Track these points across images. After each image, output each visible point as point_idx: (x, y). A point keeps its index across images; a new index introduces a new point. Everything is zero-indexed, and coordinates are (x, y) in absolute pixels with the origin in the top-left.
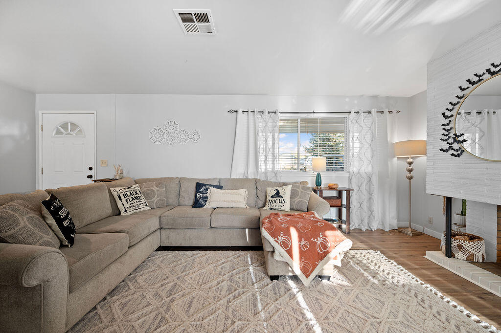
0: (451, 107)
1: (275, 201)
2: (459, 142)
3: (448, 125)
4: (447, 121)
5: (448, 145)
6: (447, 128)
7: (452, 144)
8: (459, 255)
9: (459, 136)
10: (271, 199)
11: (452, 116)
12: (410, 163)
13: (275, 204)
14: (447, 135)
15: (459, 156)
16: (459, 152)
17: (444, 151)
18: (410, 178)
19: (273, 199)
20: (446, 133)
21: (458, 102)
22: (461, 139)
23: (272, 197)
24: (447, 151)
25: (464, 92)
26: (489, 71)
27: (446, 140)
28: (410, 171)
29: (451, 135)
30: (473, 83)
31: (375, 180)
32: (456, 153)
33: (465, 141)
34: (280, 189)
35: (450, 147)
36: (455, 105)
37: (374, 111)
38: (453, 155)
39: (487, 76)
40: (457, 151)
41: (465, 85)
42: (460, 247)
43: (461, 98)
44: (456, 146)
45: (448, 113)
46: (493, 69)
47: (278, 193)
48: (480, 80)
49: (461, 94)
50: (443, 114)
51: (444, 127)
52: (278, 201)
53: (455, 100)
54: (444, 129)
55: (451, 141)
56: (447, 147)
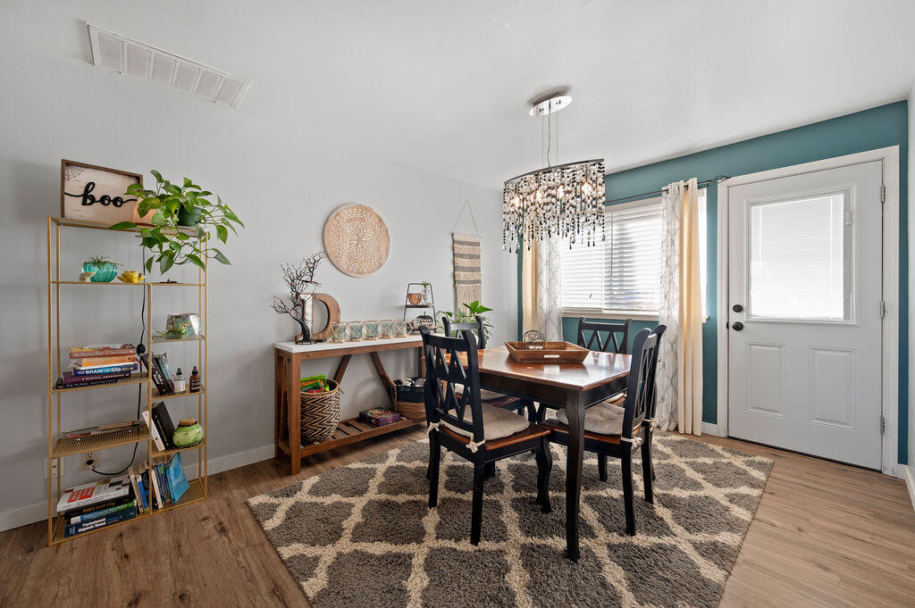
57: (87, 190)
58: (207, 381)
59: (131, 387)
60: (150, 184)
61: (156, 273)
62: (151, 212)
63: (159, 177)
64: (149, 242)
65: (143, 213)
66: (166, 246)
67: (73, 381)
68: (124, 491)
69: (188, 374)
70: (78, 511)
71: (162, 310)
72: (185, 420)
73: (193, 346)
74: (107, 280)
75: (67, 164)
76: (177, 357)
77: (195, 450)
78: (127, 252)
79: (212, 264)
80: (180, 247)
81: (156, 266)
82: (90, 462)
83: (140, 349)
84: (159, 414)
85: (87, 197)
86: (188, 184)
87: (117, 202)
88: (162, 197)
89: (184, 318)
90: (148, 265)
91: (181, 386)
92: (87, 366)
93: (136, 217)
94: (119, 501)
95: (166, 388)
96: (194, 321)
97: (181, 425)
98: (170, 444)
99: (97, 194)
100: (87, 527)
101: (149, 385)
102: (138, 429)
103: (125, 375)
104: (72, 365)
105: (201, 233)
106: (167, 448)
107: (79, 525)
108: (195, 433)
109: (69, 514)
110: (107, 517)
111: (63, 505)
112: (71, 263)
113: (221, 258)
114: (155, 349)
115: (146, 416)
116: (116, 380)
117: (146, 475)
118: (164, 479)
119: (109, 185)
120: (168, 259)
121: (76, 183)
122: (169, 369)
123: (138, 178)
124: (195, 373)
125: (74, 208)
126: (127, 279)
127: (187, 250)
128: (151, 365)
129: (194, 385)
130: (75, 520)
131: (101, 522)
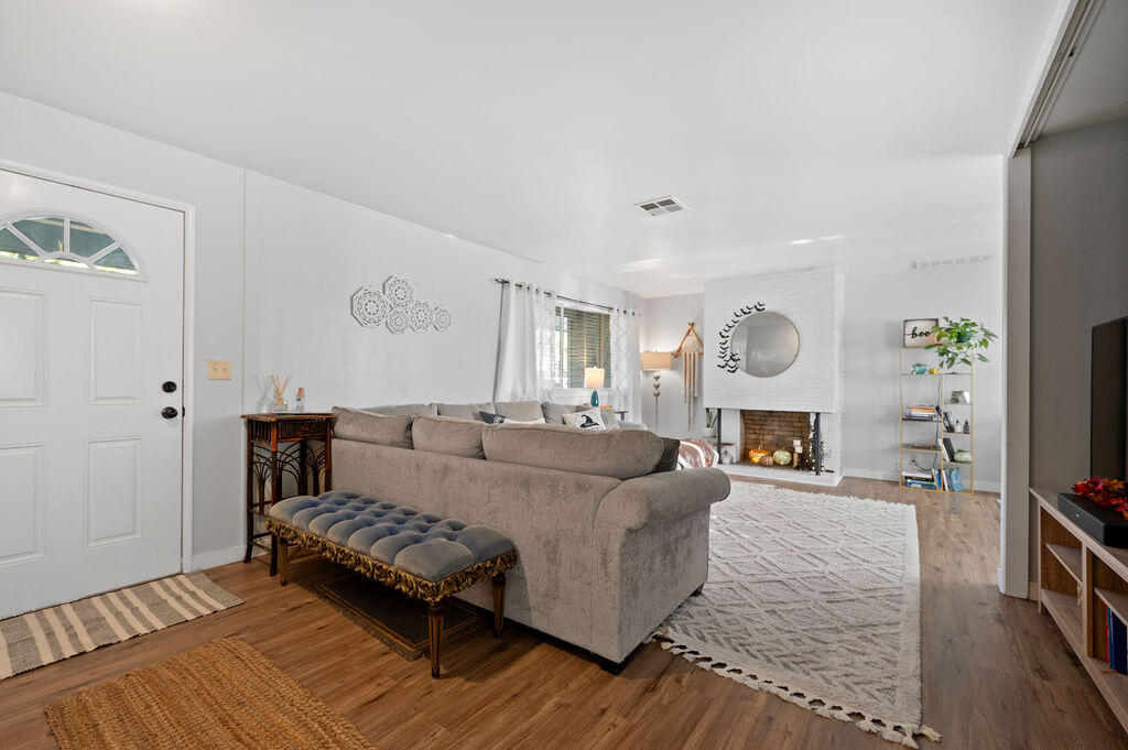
0: (727, 329)
2: (734, 360)
3: (724, 343)
4: (723, 340)
5: (725, 362)
6: (724, 346)
7: (728, 361)
8: (726, 460)
9: (734, 355)
11: (728, 336)
12: (657, 378)
14: (723, 353)
15: (733, 372)
16: (734, 369)
17: (721, 367)
18: (657, 395)
20: (723, 351)
21: (733, 326)
22: (736, 357)
24: (723, 367)
25: (738, 319)
26: (755, 306)
27: (723, 357)
28: (657, 387)
29: (728, 353)
30: (745, 313)
31: (630, 398)
32: (731, 370)
33: (739, 359)
34: (587, 413)
35: (727, 364)
36: (730, 327)
37: (630, 311)
38: (729, 371)
39: (754, 311)
40: (732, 367)
41: (739, 313)
42: (726, 452)
43: (735, 322)
44: (731, 363)
45: (724, 334)
46: (758, 307)
47: (589, 420)
48: (750, 312)
49: (736, 319)
50: (720, 333)
51: (721, 345)
53: (731, 324)
54: (721, 347)
55: (727, 358)
57: (914, 331)
58: (974, 429)
59: (934, 425)
60: (943, 324)
61: (945, 369)
62: (943, 339)
63: (947, 319)
64: (942, 354)
65: (939, 339)
66: (950, 355)
67: (909, 418)
68: (930, 476)
69: (962, 423)
70: (911, 478)
71: (949, 388)
72: (961, 449)
73: (967, 408)
74: (922, 373)
75: (906, 321)
76: (957, 414)
77: (968, 466)
78: (931, 358)
79: (976, 363)
80: (957, 355)
81: (945, 365)
82: (913, 461)
83: (938, 409)
84: (946, 442)
85: (914, 334)
86: (963, 320)
87: (927, 334)
88: (948, 330)
89: (961, 393)
90: (941, 365)
91: (959, 428)
92: (915, 413)
93: (936, 341)
94: (927, 480)
95: (950, 429)
96: (967, 395)
97: (959, 451)
98: (953, 460)
99: (918, 332)
100: (913, 485)
101: (942, 427)
102: (936, 448)
103: (930, 419)
104: (907, 411)
105: (970, 345)
106: (951, 461)
107: (911, 484)
108: (966, 456)
109: (907, 478)
110: (922, 485)
111: (905, 474)
112: (907, 366)
113: (982, 358)
114: (944, 409)
115: (940, 442)
116: (926, 421)
117: (940, 471)
118: (949, 477)
119: (923, 327)
120: (952, 361)
121: (909, 330)
122: (952, 419)
123: (937, 320)
124: (967, 423)
125: (909, 340)
126: (931, 372)
127: (961, 356)
128: (943, 416)
129: (966, 430)
130: (909, 481)
131: (920, 486)
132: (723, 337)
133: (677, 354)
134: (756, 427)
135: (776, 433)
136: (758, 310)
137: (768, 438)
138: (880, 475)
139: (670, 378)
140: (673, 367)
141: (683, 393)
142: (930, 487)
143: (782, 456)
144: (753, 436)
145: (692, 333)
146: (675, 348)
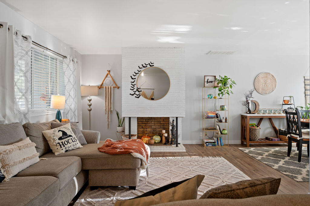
0: (135, 74)
1: (68, 142)
2: (139, 91)
3: (133, 82)
4: (133, 81)
5: (134, 92)
6: (133, 84)
7: (135, 92)
9: (139, 89)
10: (60, 141)
11: (135, 79)
12: (90, 100)
13: (69, 145)
14: (133, 87)
15: (138, 97)
16: (139, 96)
17: (132, 95)
18: (90, 110)
19: (63, 141)
20: (133, 86)
21: (138, 73)
22: (139, 90)
23: (60, 139)
24: (133, 95)
25: (141, 69)
26: (149, 64)
27: (133, 90)
28: (90, 105)
29: (135, 87)
30: (144, 67)
32: (137, 96)
33: (141, 91)
35: (135, 93)
36: (136, 74)
38: (136, 97)
40: (138, 95)
41: (141, 66)
43: (139, 71)
44: (137, 93)
45: (133, 77)
46: (151, 64)
48: (146, 67)
49: (139, 70)
50: (131, 77)
51: (132, 83)
52: (70, 141)
53: (137, 72)
54: (132, 84)
55: (135, 90)
56: (133, 93)
57: (208, 80)
58: (228, 120)
60: (218, 77)
65: (218, 84)
66: (222, 91)
68: (214, 141)
71: (219, 103)
72: (224, 128)
73: (227, 112)
74: (211, 98)
75: (205, 76)
76: (222, 114)
77: (226, 135)
82: (206, 135)
85: (208, 82)
86: (225, 77)
87: (212, 82)
88: (221, 80)
89: (224, 106)
90: (219, 95)
91: (224, 121)
92: (210, 115)
94: (213, 143)
95: (221, 121)
96: (226, 107)
97: (223, 130)
98: (222, 133)
99: (209, 81)
100: (209, 146)
102: (215, 129)
104: (207, 114)
105: (228, 87)
106: (221, 134)
107: (208, 145)
108: (226, 132)
110: (212, 145)
111: (206, 141)
113: (232, 92)
116: (213, 118)
117: (217, 138)
118: (221, 141)
119: (211, 79)
120: (222, 94)
121: (206, 79)
122: (221, 117)
123: (215, 77)
124: (226, 118)
125: (206, 84)
126: (215, 98)
128: (219, 116)
129: (226, 121)
130: (207, 144)
131: (211, 146)
132: (133, 79)
133: (100, 87)
134: (143, 125)
135: (152, 127)
136: (151, 66)
137: (149, 130)
138: (194, 142)
139: (98, 101)
140: (99, 95)
141: (105, 108)
142: (215, 145)
143: (157, 139)
144: (142, 130)
145: (109, 75)
146: (99, 84)
